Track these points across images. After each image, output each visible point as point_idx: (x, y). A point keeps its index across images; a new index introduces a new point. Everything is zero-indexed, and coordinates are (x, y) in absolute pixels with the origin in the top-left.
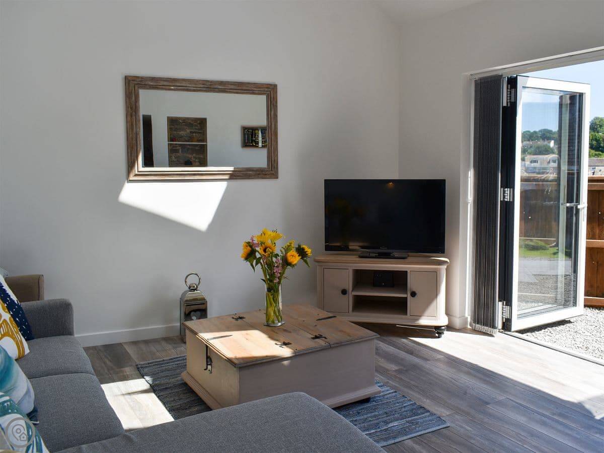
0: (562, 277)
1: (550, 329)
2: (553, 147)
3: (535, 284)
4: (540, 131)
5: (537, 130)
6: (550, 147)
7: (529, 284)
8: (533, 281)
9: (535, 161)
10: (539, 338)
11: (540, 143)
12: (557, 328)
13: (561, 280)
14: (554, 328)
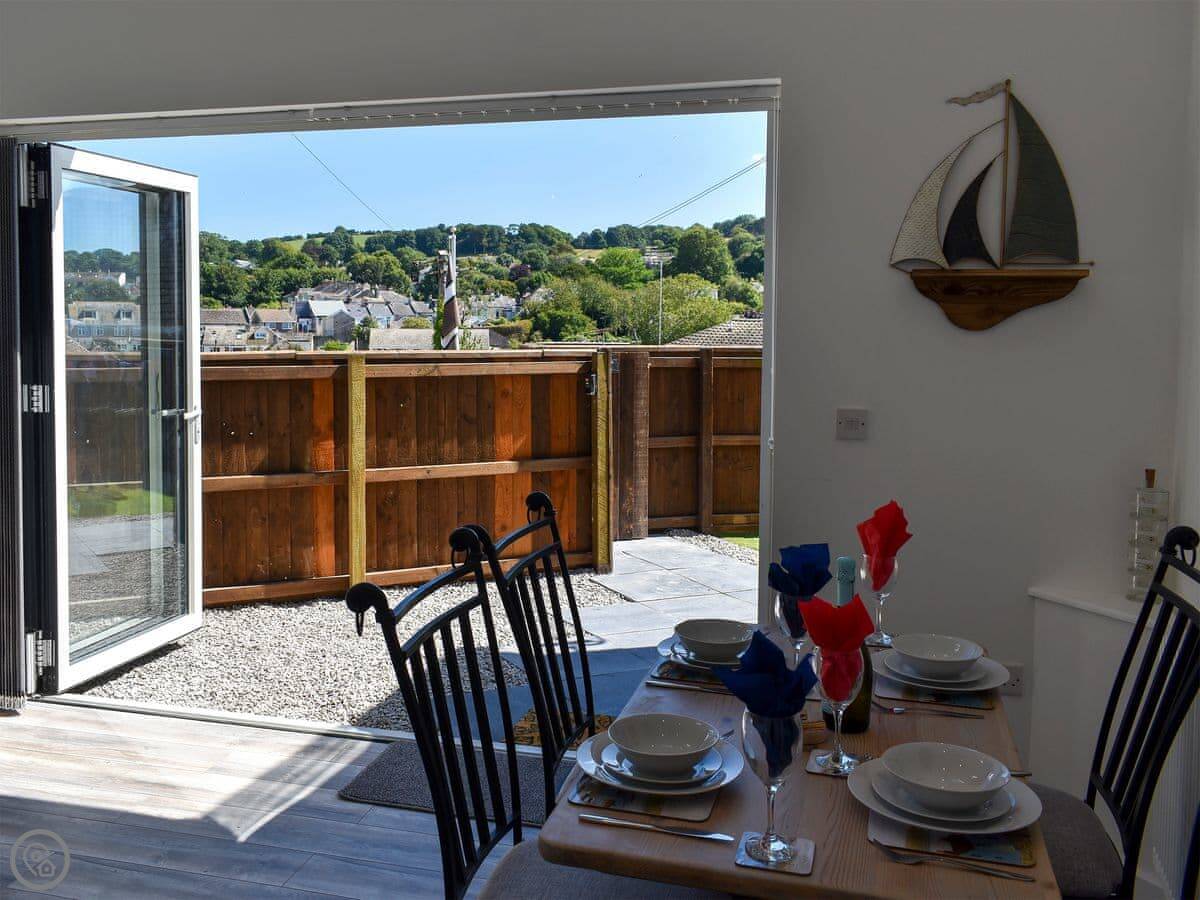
0: (159, 554)
1: (138, 669)
2: (123, 287)
3: (103, 576)
4: (98, 252)
5: (91, 251)
6: (118, 285)
7: (91, 578)
8: (97, 572)
9: (90, 314)
10: (117, 694)
11: (100, 277)
12: (153, 664)
13: (157, 560)
14: (147, 666)
